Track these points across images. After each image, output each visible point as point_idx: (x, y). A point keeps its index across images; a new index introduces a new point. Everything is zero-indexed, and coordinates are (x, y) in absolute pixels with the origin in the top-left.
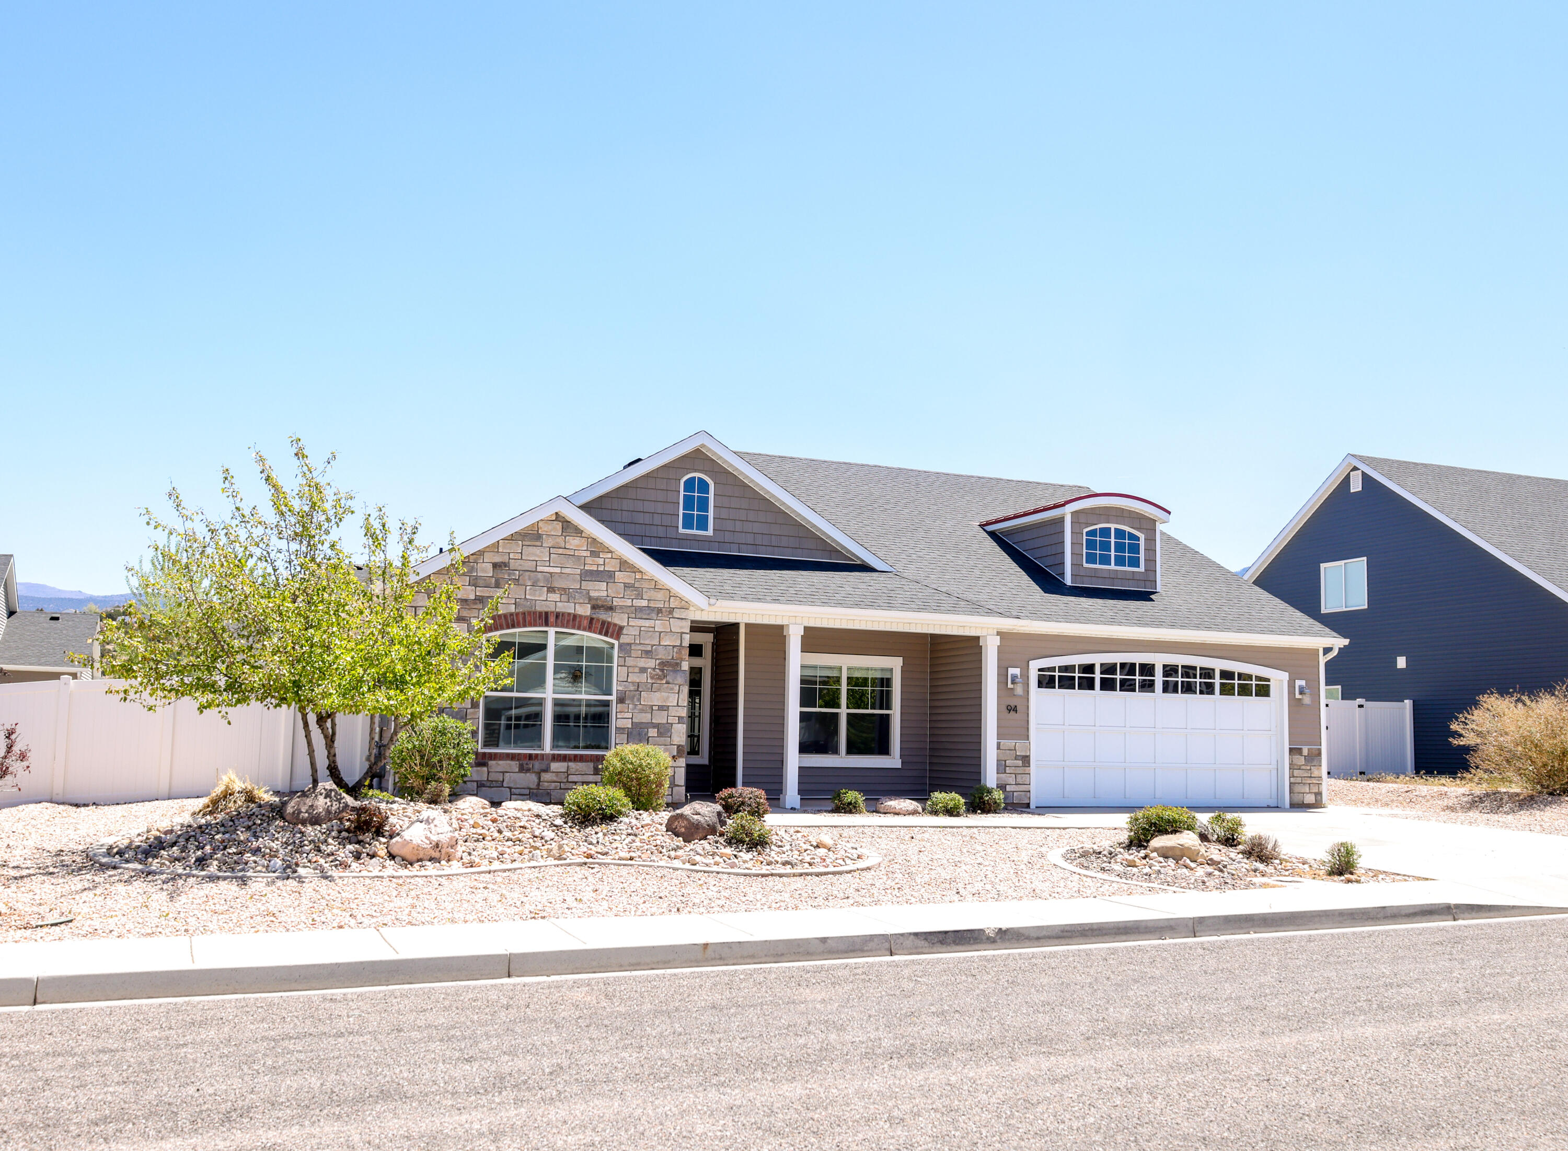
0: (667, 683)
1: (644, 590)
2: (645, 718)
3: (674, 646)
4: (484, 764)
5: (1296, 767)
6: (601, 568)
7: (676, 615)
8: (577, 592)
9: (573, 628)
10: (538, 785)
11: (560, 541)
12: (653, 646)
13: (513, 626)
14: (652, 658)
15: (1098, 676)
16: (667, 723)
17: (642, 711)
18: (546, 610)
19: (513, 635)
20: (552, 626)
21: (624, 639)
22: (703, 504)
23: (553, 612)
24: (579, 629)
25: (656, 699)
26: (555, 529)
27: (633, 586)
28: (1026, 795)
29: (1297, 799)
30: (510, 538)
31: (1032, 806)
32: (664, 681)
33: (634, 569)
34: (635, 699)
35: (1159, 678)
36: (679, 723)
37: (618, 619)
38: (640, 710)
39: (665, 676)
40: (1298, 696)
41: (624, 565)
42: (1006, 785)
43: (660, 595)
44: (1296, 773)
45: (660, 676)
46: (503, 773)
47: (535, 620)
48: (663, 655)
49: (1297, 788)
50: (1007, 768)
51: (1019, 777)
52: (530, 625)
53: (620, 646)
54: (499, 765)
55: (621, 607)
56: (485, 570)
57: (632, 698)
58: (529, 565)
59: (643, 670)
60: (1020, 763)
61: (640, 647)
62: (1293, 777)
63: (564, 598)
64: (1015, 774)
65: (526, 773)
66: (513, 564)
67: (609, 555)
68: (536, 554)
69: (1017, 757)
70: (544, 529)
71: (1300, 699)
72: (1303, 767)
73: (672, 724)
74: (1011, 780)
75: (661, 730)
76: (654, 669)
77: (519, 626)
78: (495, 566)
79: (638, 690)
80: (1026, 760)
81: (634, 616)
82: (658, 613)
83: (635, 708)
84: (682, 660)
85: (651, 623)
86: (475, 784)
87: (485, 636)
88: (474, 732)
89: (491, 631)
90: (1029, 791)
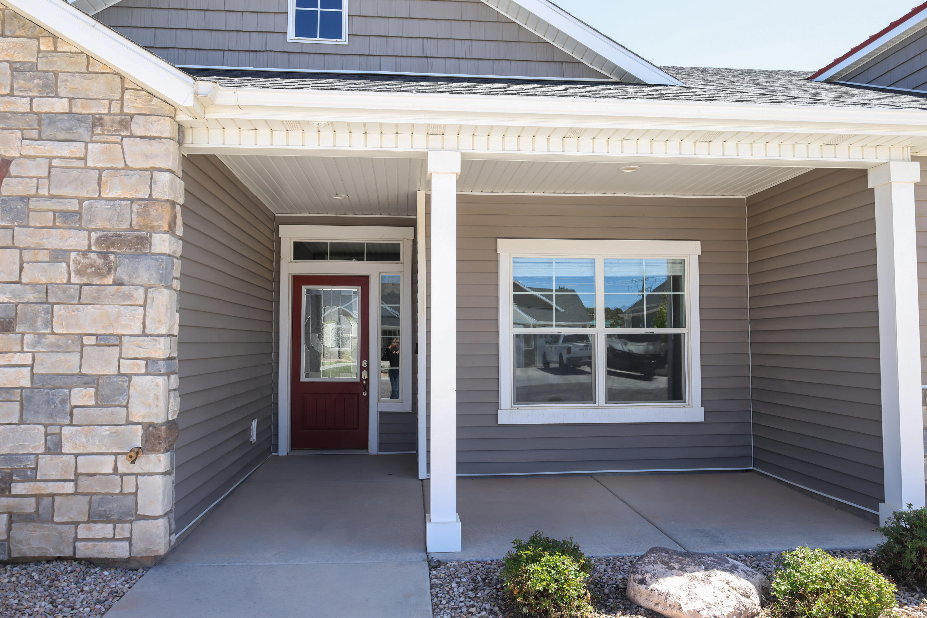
0: (118, 283)
1: (61, 76)
2: (66, 363)
3: (132, 200)
7: (137, 130)
12: (81, 201)
14: (80, 229)
16: (120, 374)
17: (56, 349)
21: (11, 187)
27: (33, 67)
32: (109, 280)
33: (35, 31)
34: (39, 323)
36: (147, 374)
38: (52, 345)
39: (111, 269)
43: (97, 87)
45: (98, 268)
48: (106, 219)
55: (5, 115)
59: (59, 255)
61: (50, 204)
73: (129, 376)
75: (105, 391)
76: (84, 253)
79: (46, 303)
81: (35, 134)
82: (94, 126)
83: (39, 342)
84: (153, 230)
85: (77, 149)
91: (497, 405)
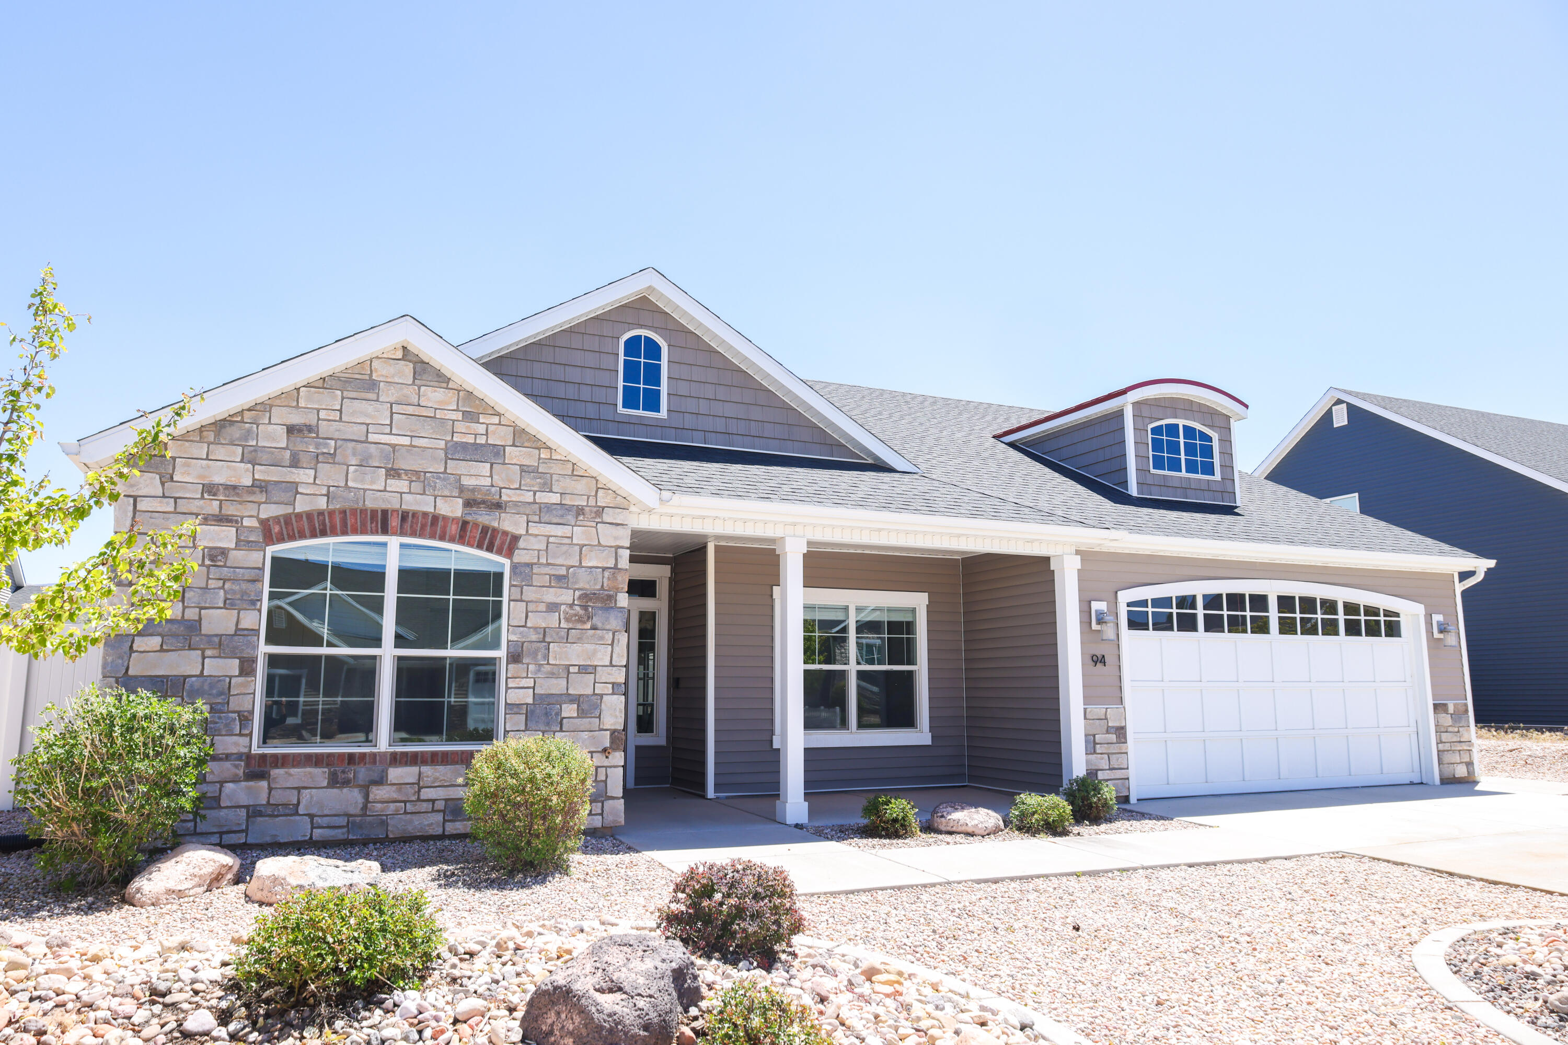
0: (594, 628)
1: (555, 477)
2: (557, 686)
3: (604, 569)
4: (261, 775)
5: (1443, 730)
6: (481, 440)
7: (606, 518)
8: (439, 478)
9: (432, 536)
10: (365, 807)
11: (411, 393)
12: (569, 568)
13: (323, 533)
14: (567, 588)
15: (1200, 612)
16: (594, 694)
17: (552, 675)
18: (384, 506)
19: (324, 548)
20: (394, 534)
21: (520, 556)
22: (653, 375)
23: (397, 511)
24: (442, 538)
25: (575, 654)
26: (400, 373)
27: (535, 470)
28: (1123, 784)
29: (1448, 772)
30: (320, 384)
31: (1132, 799)
32: (588, 626)
33: (537, 444)
34: (540, 657)
35: (1273, 615)
36: (613, 694)
37: (510, 523)
38: (548, 673)
39: (590, 618)
40: (1437, 635)
41: (521, 436)
42: (1097, 770)
43: (580, 486)
44: (1445, 737)
45: (580, 617)
46: (299, 789)
47: (364, 524)
48: (586, 582)
49: (1447, 758)
50: (1098, 746)
51: (1113, 757)
52: (355, 532)
53: (515, 568)
54: (290, 775)
55: (516, 504)
56: (272, 436)
57: (534, 654)
58: (354, 431)
59: (553, 607)
60: (1113, 737)
61: (547, 570)
62: (1441, 742)
63: (417, 487)
64: (1108, 754)
65: (341, 788)
66: (324, 429)
67: (496, 420)
68: (366, 412)
69: (1109, 730)
70: (381, 371)
71: (1439, 639)
72: (1450, 729)
73: (601, 696)
75: (585, 707)
76: (571, 606)
77: (334, 533)
78: (291, 430)
79: (544, 641)
80: (1121, 732)
81: (535, 518)
82: (578, 515)
83: (539, 670)
84: (618, 590)
85: (566, 531)
86: (243, 813)
87: (271, 550)
88: (245, 718)
89: (281, 540)
90: (1128, 779)
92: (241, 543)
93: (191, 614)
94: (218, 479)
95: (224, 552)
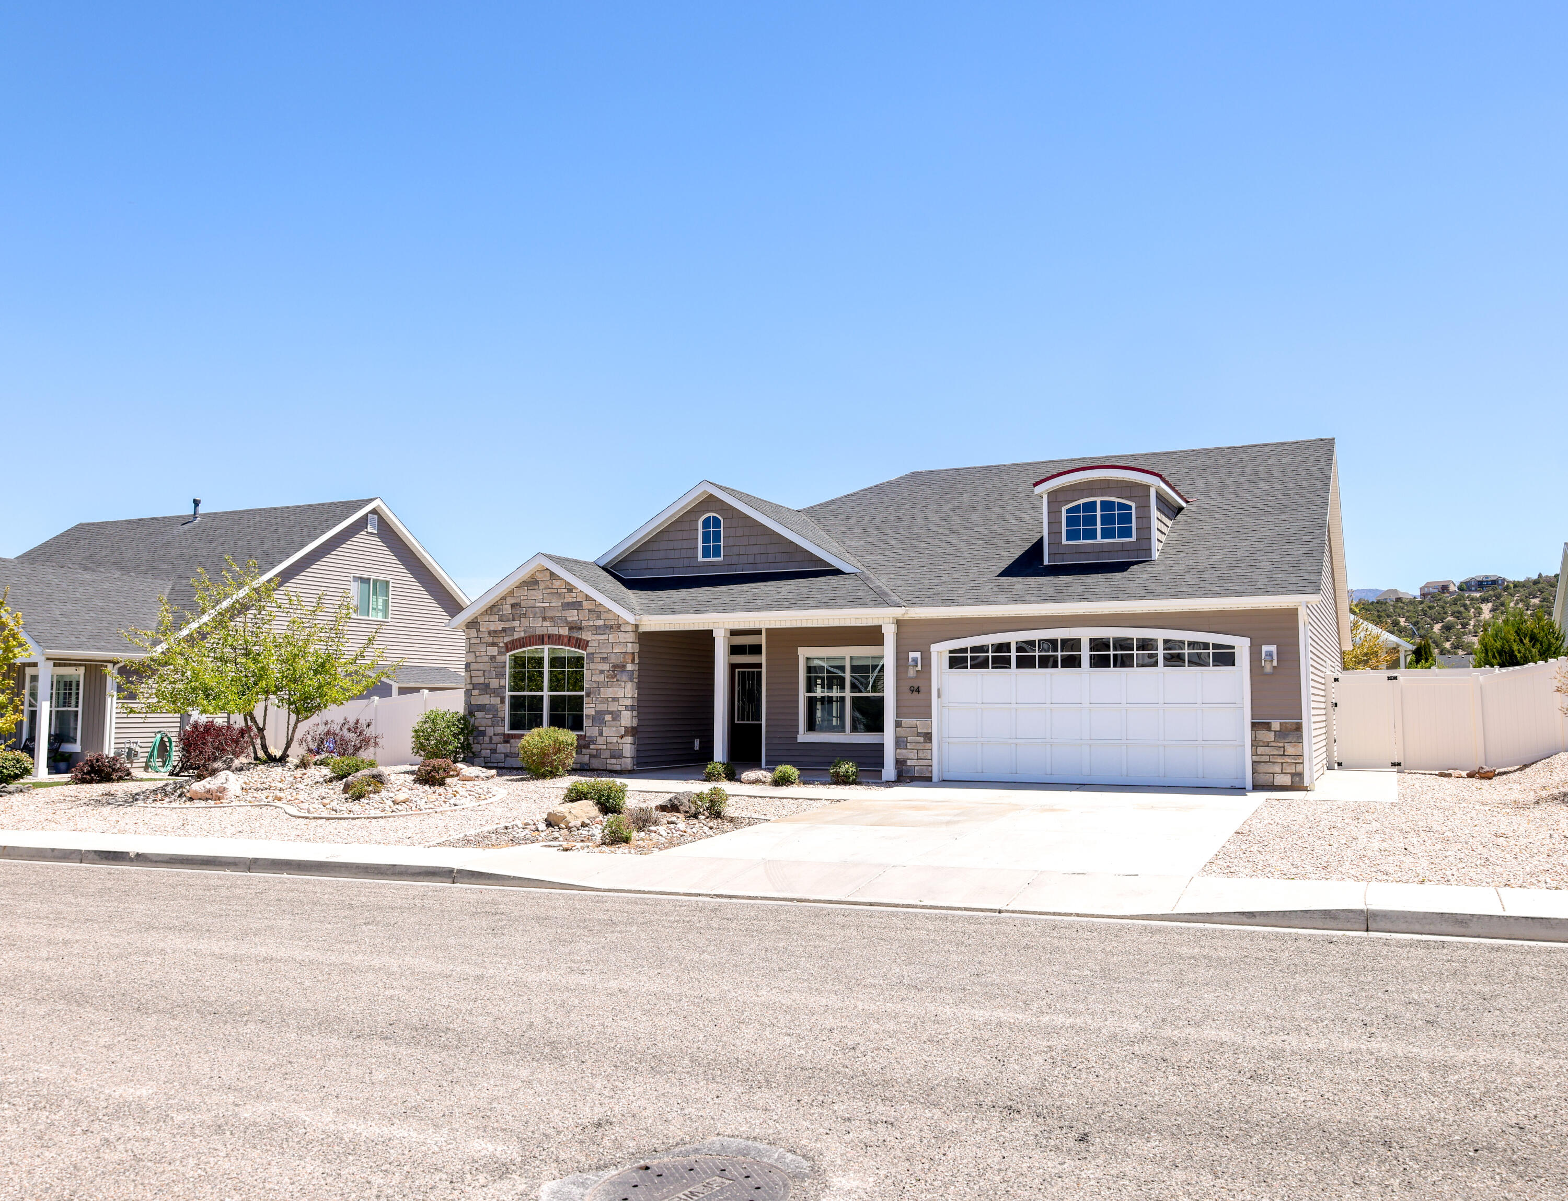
0: (617, 681)
2: (603, 707)
3: (622, 653)
4: (508, 742)
5: (1261, 744)
6: (573, 601)
7: (622, 629)
8: (560, 619)
9: (559, 645)
11: (548, 583)
12: (607, 654)
13: (524, 647)
14: (607, 663)
15: (1013, 654)
16: (618, 711)
17: (601, 702)
18: (542, 633)
19: (524, 652)
20: (546, 644)
21: (589, 650)
22: (716, 537)
23: (546, 635)
24: (562, 645)
25: (608, 693)
26: (545, 576)
27: (594, 610)
28: (927, 769)
29: (1263, 779)
30: (520, 585)
31: (935, 779)
32: (615, 680)
34: (598, 694)
35: (1085, 654)
36: (628, 710)
37: (586, 636)
39: (615, 676)
42: (907, 759)
43: (611, 616)
44: (1260, 750)
45: (612, 676)
47: (536, 641)
48: (613, 660)
49: (1262, 768)
50: (908, 744)
51: (920, 752)
52: (533, 645)
53: (588, 655)
54: (517, 742)
55: (587, 627)
56: (507, 609)
57: (596, 693)
58: (531, 603)
59: (602, 672)
60: (922, 739)
61: (598, 655)
62: (1257, 755)
63: (552, 624)
64: (917, 750)
66: (523, 604)
68: (536, 594)
69: (919, 734)
70: (539, 577)
72: (1273, 744)
73: (621, 712)
74: (913, 755)
75: (614, 716)
76: (608, 671)
77: (527, 645)
78: (513, 606)
79: (599, 687)
80: (928, 737)
81: (595, 632)
82: (610, 629)
83: (598, 700)
84: (627, 663)
85: (606, 637)
86: (503, 755)
87: (508, 654)
88: (503, 720)
89: (511, 650)
90: (931, 766)
91: (797, 732)
92: (500, 653)
93: (487, 681)
94: (492, 629)
95: (494, 657)
